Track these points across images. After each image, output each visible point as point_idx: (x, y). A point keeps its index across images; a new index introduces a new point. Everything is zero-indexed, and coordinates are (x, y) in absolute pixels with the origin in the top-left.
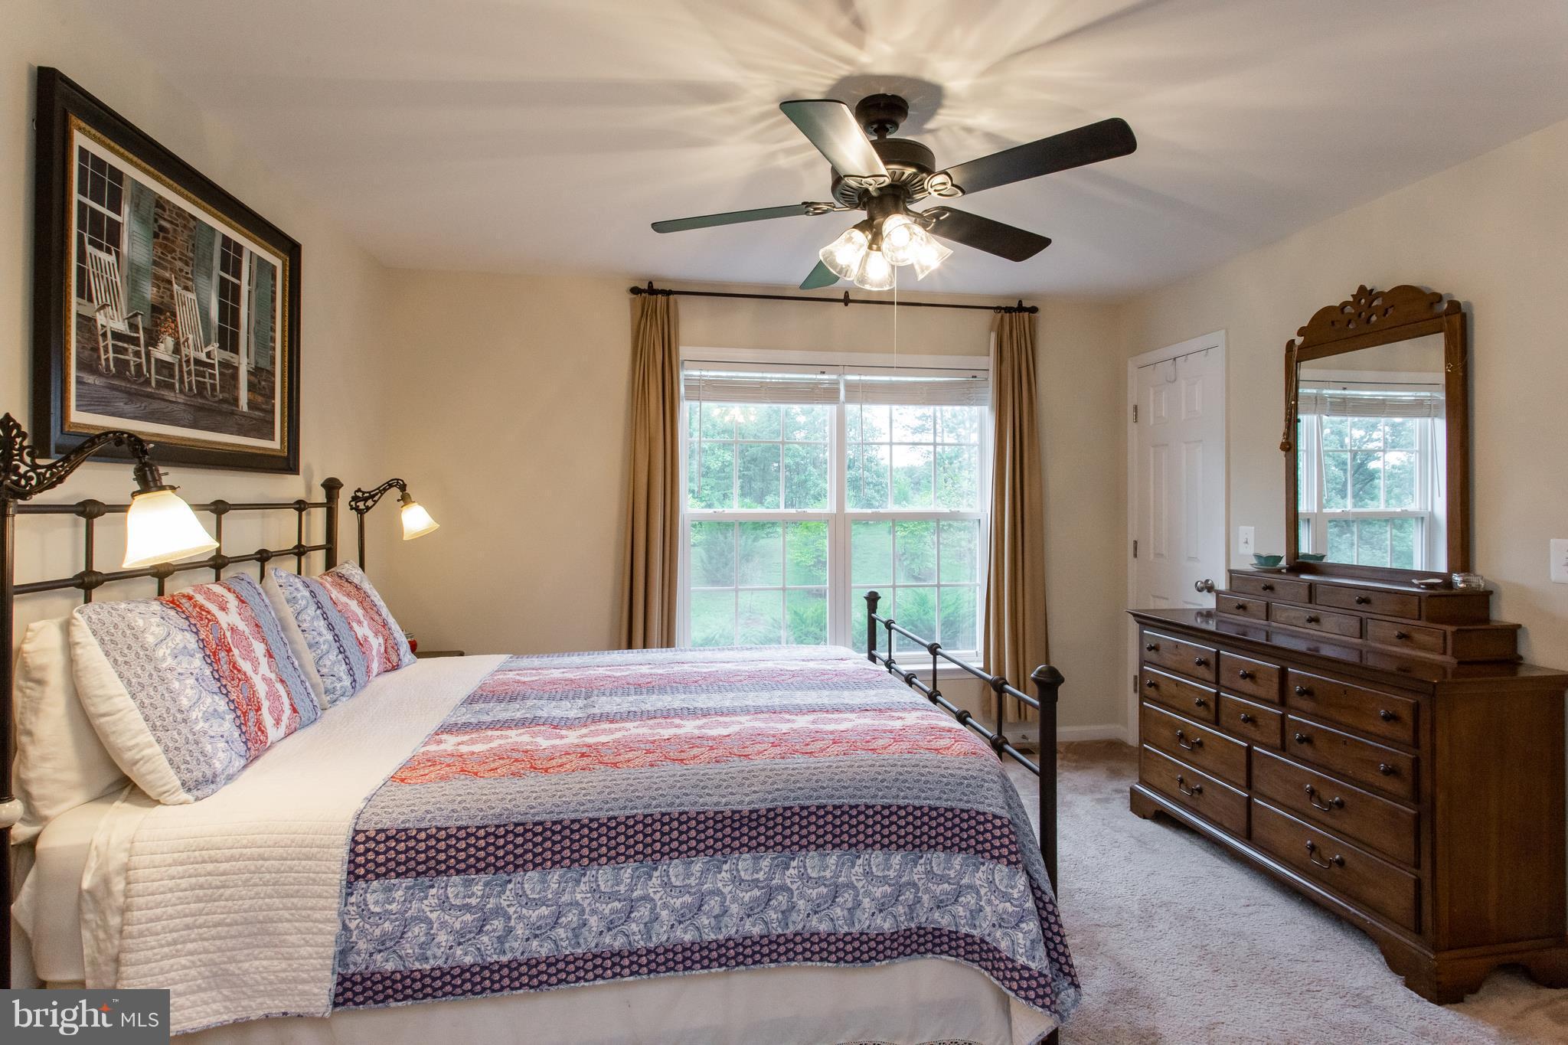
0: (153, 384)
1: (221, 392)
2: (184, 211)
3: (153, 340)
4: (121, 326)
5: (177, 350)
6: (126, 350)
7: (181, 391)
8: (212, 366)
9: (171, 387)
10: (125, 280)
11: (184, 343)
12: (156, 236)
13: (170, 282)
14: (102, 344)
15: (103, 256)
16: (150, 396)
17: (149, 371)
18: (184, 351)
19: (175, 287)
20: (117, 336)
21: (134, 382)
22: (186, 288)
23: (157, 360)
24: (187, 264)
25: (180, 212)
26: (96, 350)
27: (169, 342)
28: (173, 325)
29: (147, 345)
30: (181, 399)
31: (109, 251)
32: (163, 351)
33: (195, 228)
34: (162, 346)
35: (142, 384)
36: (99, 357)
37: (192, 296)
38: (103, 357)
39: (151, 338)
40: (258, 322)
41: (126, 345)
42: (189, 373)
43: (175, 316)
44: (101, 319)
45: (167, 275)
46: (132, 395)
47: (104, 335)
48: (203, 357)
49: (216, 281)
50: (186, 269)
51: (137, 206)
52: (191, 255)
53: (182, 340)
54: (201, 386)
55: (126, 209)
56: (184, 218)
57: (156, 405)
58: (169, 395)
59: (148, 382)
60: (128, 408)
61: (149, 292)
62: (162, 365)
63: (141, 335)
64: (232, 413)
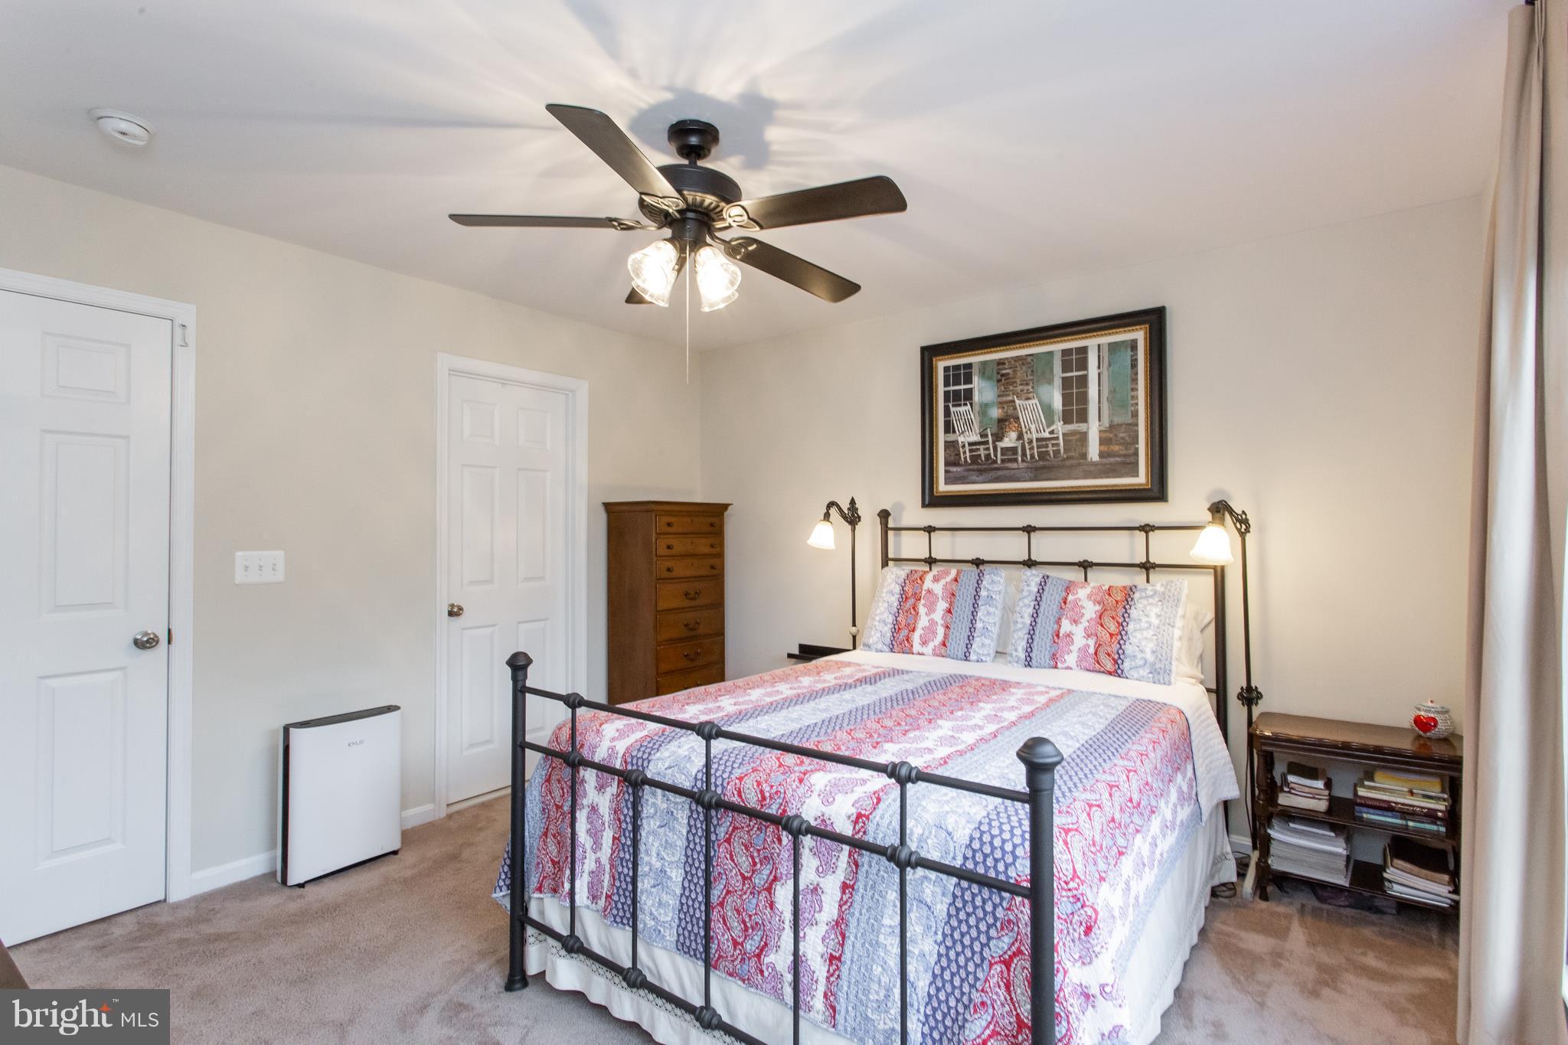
0: (999, 461)
1: (1064, 453)
2: (1021, 356)
3: (998, 437)
4: (976, 438)
5: (1020, 437)
6: (979, 449)
7: (1023, 461)
8: (1057, 438)
9: (1016, 460)
10: (977, 415)
11: (1027, 433)
12: (999, 381)
13: (1014, 401)
14: (961, 450)
15: (962, 409)
16: (998, 469)
17: (996, 456)
18: (1026, 437)
19: (1017, 402)
20: (970, 444)
21: (984, 464)
22: (1028, 399)
23: (1002, 449)
24: (1027, 384)
25: (1017, 359)
26: (959, 455)
27: (1014, 435)
28: (1016, 425)
29: (994, 442)
30: (1022, 465)
31: (965, 405)
32: (1010, 441)
33: (1032, 360)
34: (1006, 439)
35: (991, 463)
36: (960, 458)
37: (1035, 401)
38: (962, 456)
39: (997, 438)
40: (1113, 392)
41: (978, 447)
42: (1032, 449)
43: (1018, 418)
44: (961, 439)
45: (1010, 398)
46: (981, 471)
47: (964, 446)
48: (1046, 435)
49: (1058, 382)
50: (1026, 388)
51: (984, 373)
52: (1032, 377)
53: (1024, 430)
54: (1043, 456)
55: (975, 379)
56: (1025, 359)
57: (1000, 473)
58: (1014, 465)
59: (995, 462)
60: (981, 478)
61: (995, 413)
62: (1005, 450)
63: (990, 439)
64: (1080, 464)
